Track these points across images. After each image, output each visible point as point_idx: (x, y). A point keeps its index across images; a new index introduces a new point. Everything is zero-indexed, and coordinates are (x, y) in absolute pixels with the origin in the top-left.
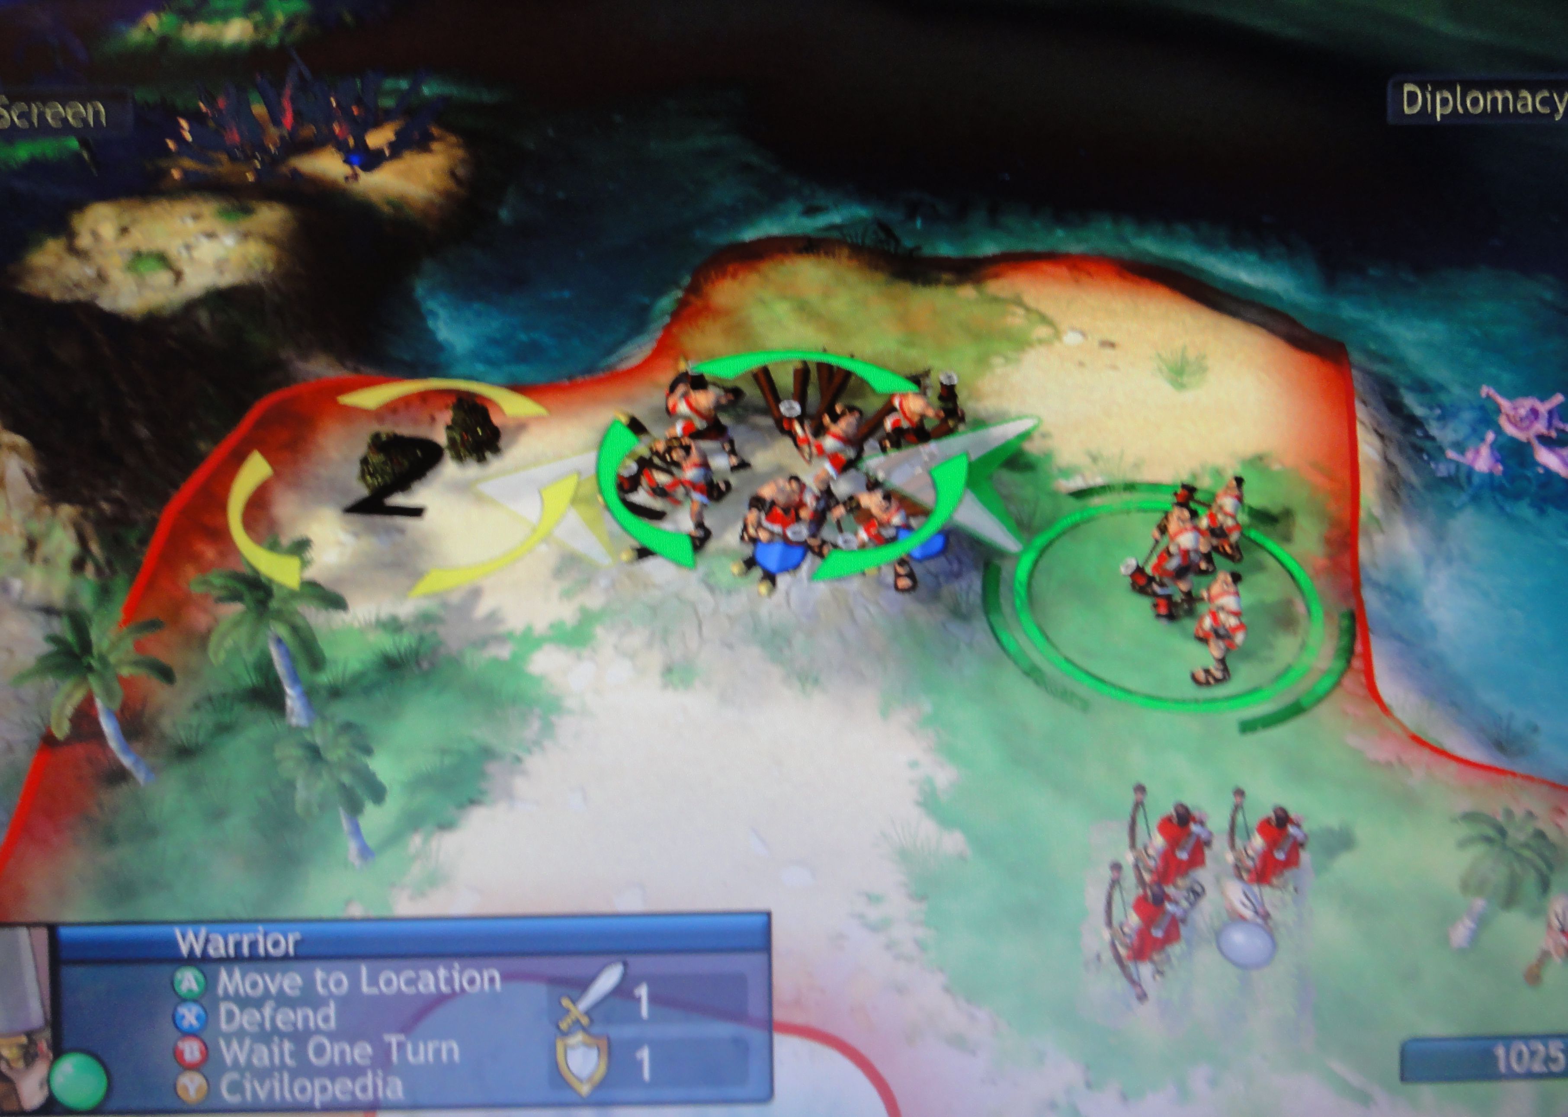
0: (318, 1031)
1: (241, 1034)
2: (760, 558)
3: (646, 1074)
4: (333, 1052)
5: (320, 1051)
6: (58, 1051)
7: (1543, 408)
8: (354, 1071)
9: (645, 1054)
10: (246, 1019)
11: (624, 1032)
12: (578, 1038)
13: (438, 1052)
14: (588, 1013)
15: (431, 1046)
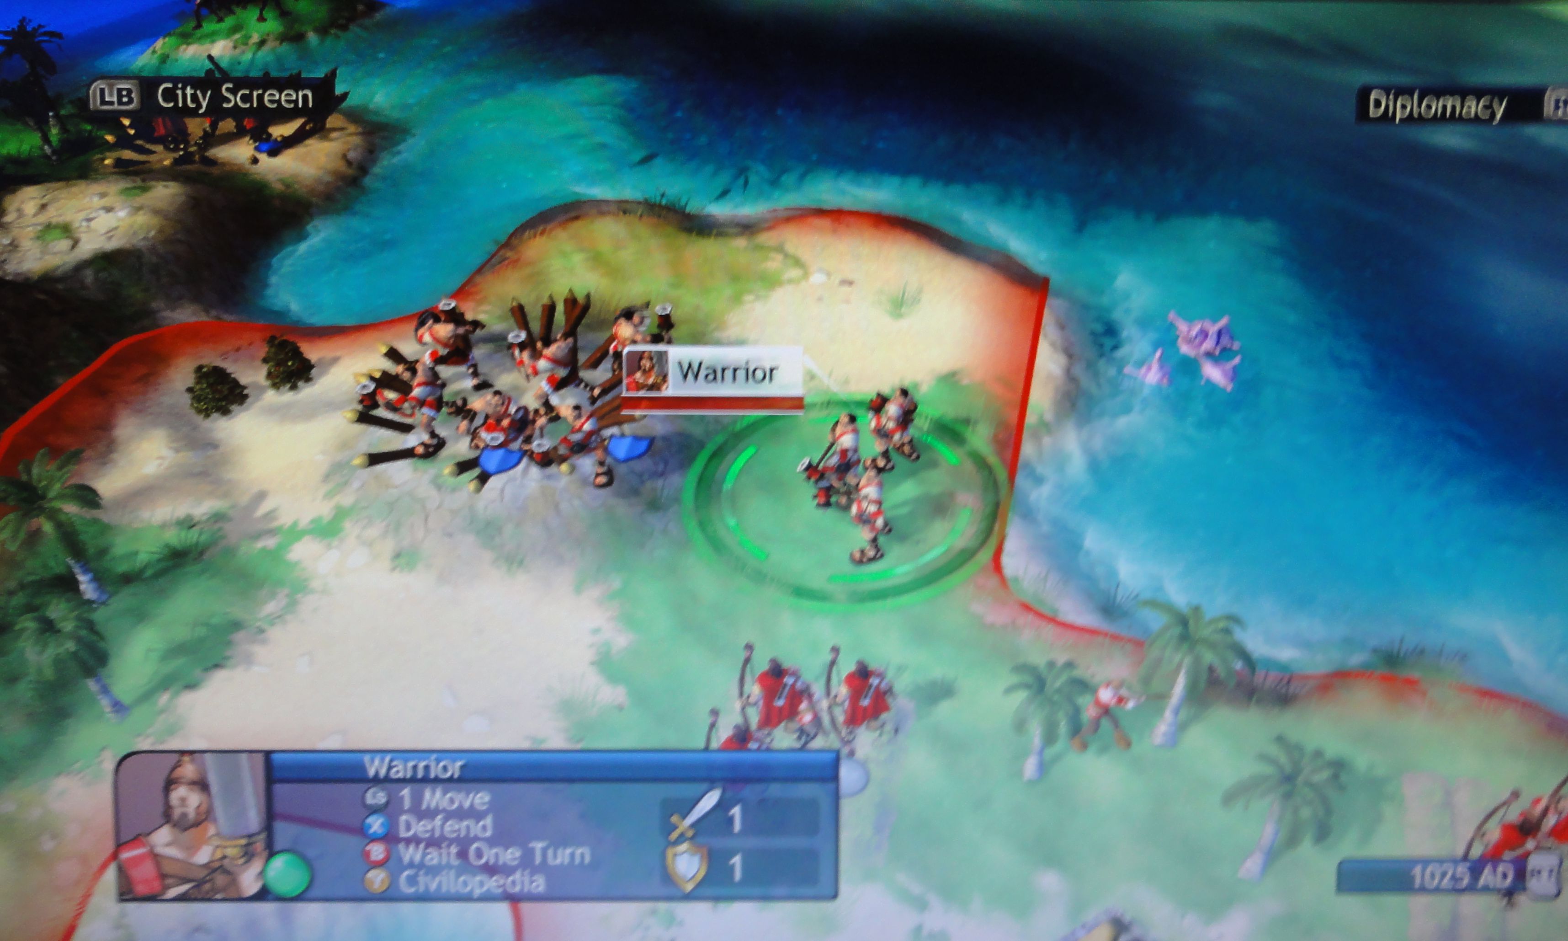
0: (476, 839)
1: (415, 840)
2: (483, 460)
3: (738, 875)
4: (490, 855)
5: (479, 854)
6: (271, 852)
7: (1213, 330)
8: (507, 870)
9: (737, 860)
10: (421, 828)
11: (719, 843)
12: (684, 847)
13: (572, 855)
14: (693, 825)
15: (568, 851)
